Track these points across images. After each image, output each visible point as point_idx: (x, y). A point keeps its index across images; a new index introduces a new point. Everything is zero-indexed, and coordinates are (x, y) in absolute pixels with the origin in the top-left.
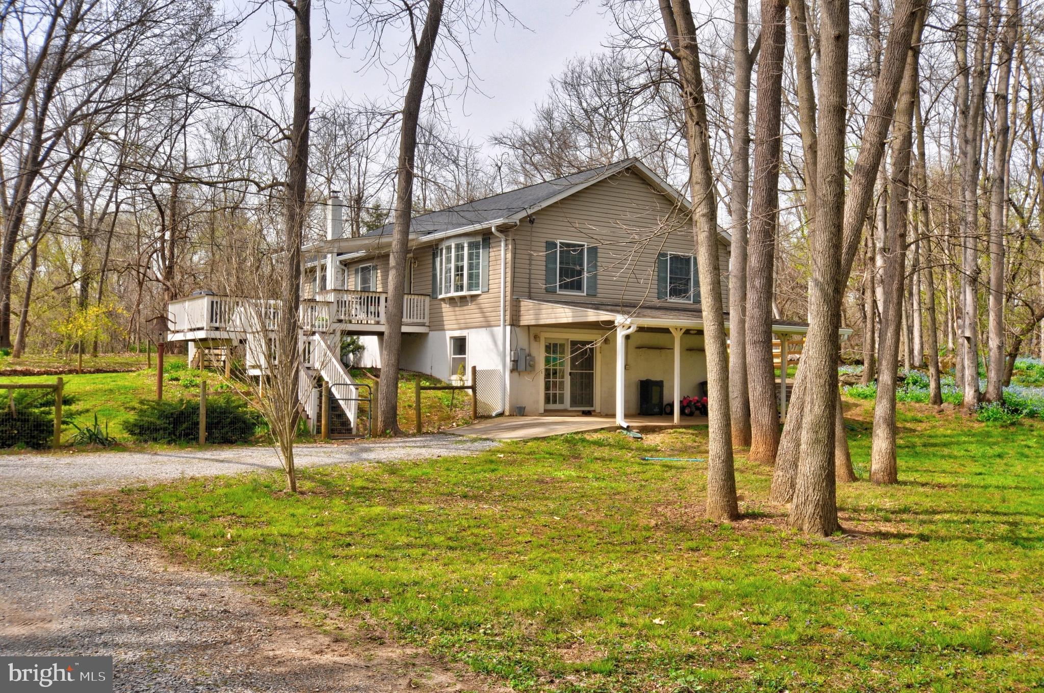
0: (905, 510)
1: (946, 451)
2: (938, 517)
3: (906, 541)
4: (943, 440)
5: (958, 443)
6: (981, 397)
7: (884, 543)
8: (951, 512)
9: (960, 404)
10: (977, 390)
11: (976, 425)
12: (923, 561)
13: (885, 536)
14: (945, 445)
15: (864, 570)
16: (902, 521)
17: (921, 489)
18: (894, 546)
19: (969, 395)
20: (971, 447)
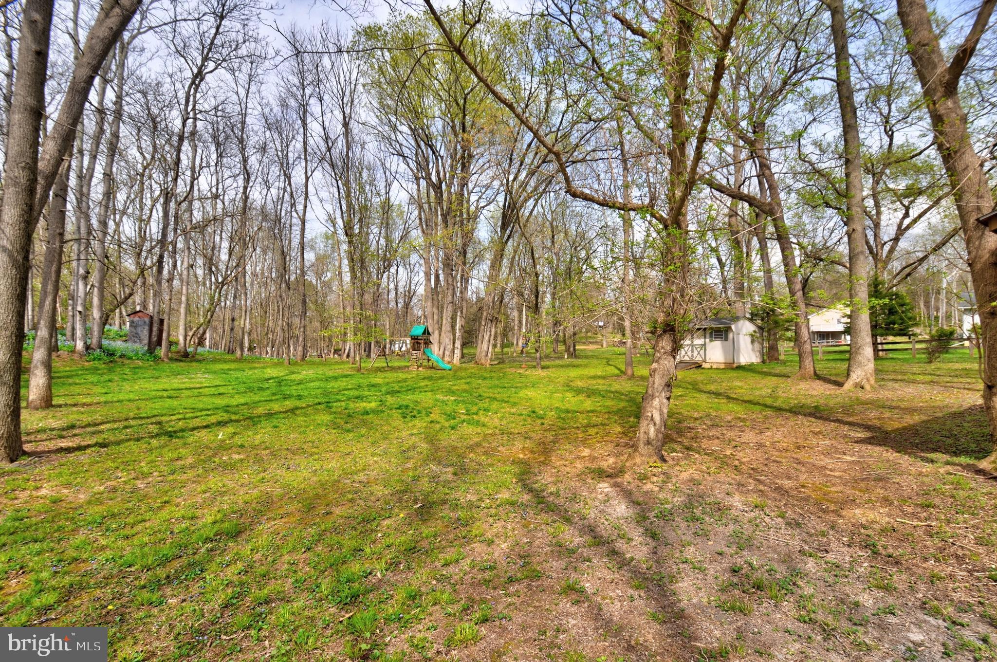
0: (73, 427)
1: (71, 381)
2: (102, 427)
3: (88, 451)
4: (66, 374)
5: (77, 375)
6: (88, 347)
7: (71, 457)
8: (109, 422)
9: (73, 351)
10: (85, 343)
11: (86, 364)
12: (116, 465)
13: (68, 450)
14: (68, 377)
15: (68, 485)
16: (75, 435)
17: (74, 409)
18: (84, 458)
19: (80, 345)
20: (88, 377)
